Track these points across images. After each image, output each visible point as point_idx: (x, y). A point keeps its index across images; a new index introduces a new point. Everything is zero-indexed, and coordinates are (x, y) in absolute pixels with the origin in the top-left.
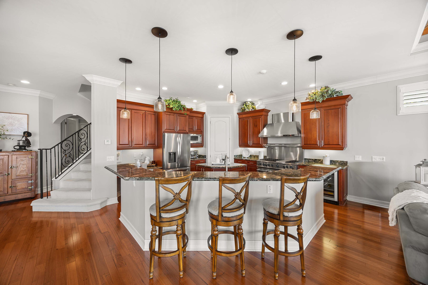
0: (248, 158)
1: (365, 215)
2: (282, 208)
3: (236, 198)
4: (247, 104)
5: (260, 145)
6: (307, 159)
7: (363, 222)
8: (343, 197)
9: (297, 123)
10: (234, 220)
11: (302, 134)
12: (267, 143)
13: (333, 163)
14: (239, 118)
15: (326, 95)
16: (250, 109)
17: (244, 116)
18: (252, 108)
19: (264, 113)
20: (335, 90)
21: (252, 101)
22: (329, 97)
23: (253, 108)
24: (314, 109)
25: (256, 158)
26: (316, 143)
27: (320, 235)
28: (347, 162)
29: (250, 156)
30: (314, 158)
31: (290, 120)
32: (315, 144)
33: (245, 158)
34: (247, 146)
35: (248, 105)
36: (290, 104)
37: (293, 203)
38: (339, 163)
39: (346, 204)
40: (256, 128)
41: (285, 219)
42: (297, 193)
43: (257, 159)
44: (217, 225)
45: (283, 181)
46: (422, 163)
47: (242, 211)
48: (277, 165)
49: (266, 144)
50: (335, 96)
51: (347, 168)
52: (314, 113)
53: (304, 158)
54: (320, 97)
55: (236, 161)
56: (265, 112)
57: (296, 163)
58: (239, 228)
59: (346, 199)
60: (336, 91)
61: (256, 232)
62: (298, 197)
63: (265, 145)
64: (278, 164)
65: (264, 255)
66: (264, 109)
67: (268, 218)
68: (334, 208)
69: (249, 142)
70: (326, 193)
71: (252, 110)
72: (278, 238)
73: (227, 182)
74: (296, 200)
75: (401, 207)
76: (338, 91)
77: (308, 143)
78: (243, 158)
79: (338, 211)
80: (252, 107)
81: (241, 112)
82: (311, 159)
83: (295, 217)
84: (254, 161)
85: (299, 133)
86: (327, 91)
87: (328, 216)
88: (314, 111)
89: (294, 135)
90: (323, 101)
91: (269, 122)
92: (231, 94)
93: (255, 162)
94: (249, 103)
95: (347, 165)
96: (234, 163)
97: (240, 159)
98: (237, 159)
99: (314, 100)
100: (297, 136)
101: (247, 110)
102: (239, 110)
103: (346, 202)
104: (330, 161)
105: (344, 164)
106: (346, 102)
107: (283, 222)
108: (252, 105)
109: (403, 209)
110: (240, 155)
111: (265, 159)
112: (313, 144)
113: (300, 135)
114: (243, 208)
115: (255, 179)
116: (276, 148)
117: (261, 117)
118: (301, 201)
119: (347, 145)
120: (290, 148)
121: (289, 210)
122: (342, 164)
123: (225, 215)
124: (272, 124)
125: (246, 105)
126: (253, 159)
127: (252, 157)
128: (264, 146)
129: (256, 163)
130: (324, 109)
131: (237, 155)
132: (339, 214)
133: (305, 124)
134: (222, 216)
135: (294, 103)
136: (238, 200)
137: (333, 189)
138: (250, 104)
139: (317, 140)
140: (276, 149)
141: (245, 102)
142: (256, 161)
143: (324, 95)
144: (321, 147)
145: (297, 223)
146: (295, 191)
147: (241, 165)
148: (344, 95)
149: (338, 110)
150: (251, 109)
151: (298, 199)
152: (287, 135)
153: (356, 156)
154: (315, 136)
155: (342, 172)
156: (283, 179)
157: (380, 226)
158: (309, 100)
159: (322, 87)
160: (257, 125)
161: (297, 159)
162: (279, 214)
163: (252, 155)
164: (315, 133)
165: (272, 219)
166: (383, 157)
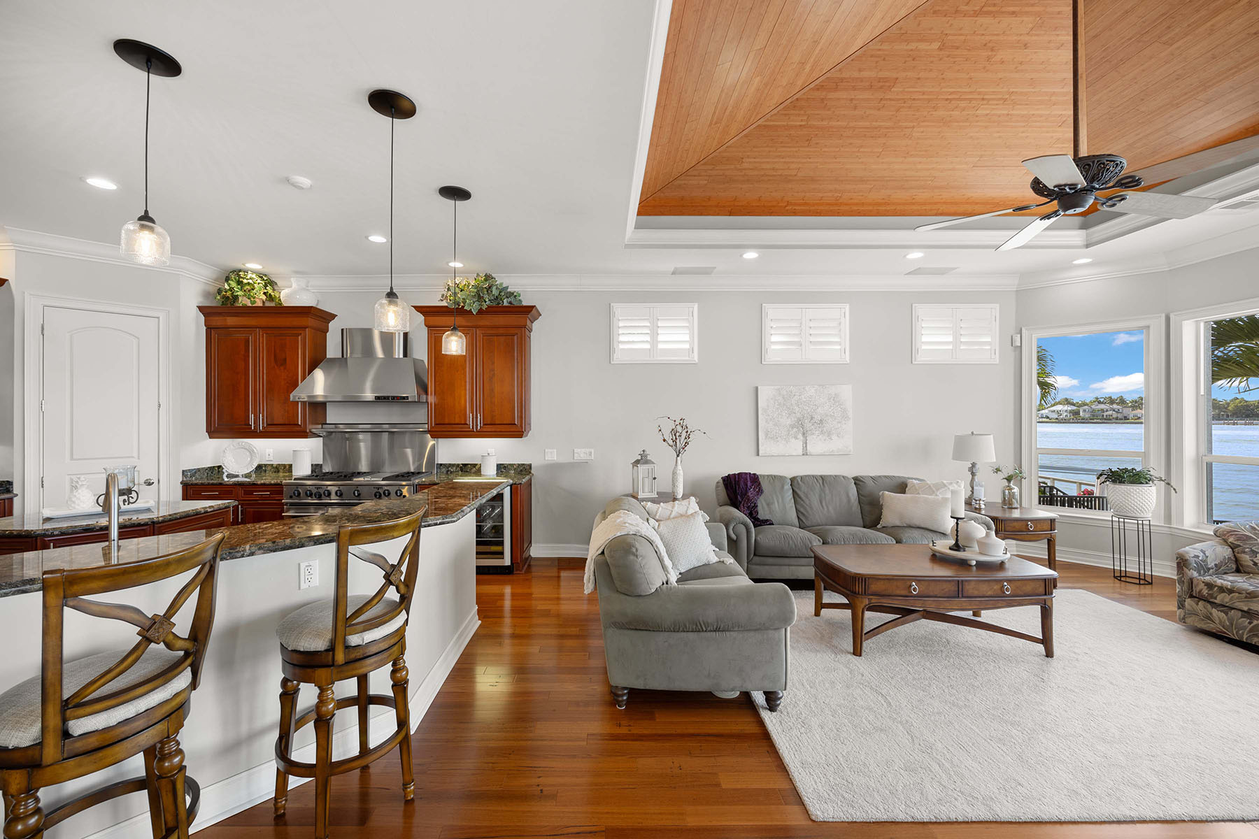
0: (247, 476)
1: (562, 584)
2: (340, 624)
3: (146, 640)
4: (245, 281)
5: (296, 429)
6: (444, 464)
7: (558, 599)
8: (522, 552)
9: (416, 363)
10: (139, 729)
11: (431, 394)
12: (326, 420)
13: (503, 470)
14: (209, 329)
15: (487, 298)
16: (257, 300)
17: (231, 321)
18: (264, 297)
19: (310, 321)
20: (507, 288)
21: (266, 271)
22: (494, 304)
23: (270, 298)
24: (452, 330)
25: (281, 474)
26: (466, 420)
27: (465, 666)
28: (530, 466)
29: (259, 467)
30: (460, 462)
31: (398, 353)
32: (463, 422)
33: (237, 476)
34: (242, 430)
35: (249, 284)
36: (376, 305)
37: (376, 600)
38: (515, 470)
39: (529, 565)
40: (282, 368)
41: (353, 656)
42: (388, 569)
43: (287, 476)
44: (31, 791)
45: (344, 538)
46: (639, 458)
47: (182, 680)
48: (356, 492)
49: (320, 426)
50: (506, 304)
51: (530, 480)
52: (452, 341)
53: (437, 464)
54: (474, 300)
55: (191, 490)
56: (316, 318)
57: (412, 479)
58: (167, 754)
59: (527, 556)
60: (509, 290)
61: (254, 736)
62: (393, 578)
63: (316, 429)
64: (359, 488)
65: (286, 800)
66: (312, 307)
67: (297, 670)
68: (503, 585)
69: (252, 417)
70: (484, 548)
71: (268, 304)
72: (329, 724)
73: (94, 585)
74: (386, 588)
75: (600, 552)
76: (513, 293)
77: (447, 421)
78: (226, 479)
79: (512, 589)
80: (265, 293)
81: (219, 305)
82: (453, 465)
83: (384, 641)
84: (271, 484)
85: (421, 392)
86: (490, 288)
87: (488, 608)
88: (452, 334)
89: (407, 397)
90: (480, 312)
91: (333, 351)
92: (143, 227)
93: (277, 489)
94: (254, 276)
95: (530, 473)
96: (184, 499)
97: (213, 484)
98: (196, 484)
99: (459, 306)
100: (415, 402)
101: (243, 301)
102: (207, 295)
103: (528, 562)
104: (498, 465)
105: (525, 469)
106: (528, 322)
107: (345, 668)
108: (266, 286)
109: (603, 553)
110: (212, 468)
111: (317, 476)
112: (457, 424)
113: (424, 398)
114: (189, 669)
115: (244, 550)
116: (361, 436)
117: (302, 332)
118: (402, 587)
119: (530, 424)
120: (407, 437)
121: (364, 626)
122: (521, 471)
123: (79, 726)
124: (343, 360)
125: (239, 283)
126: (269, 479)
127: (265, 471)
128: (311, 432)
129: (281, 492)
130: (483, 332)
131: (199, 470)
132: (513, 595)
133: (437, 368)
134: (66, 734)
135: (390, 303)
136: (157, 648)
137: (502, 535)
138: (259, 281)
139: (468, 413)
140: (359, 441)
141: (237, 272)
142: (279, 484)
143: (482, 295)
144: (477, 431)
145: (390, 655)
146: (381, 565)
147: (210, 507)
148: (524, 304)
149: (513, 340)
150: (264, 302)
151: (391, 583)
152: (388, 398)
153: (546, 450)
154: (463, 402)
155: (519, 492)
156: (342, 535)
157: (583, 600)
158: (447, 302)
159: (478, 275)
160: (285, 360)
161: (420, 466)
162: (331, 649)
163: (265, 465)
164: (463, 392)
165: (309, 670)
166: (591, 450)
